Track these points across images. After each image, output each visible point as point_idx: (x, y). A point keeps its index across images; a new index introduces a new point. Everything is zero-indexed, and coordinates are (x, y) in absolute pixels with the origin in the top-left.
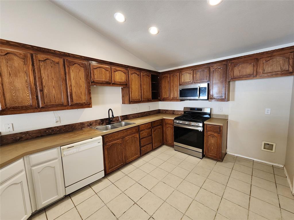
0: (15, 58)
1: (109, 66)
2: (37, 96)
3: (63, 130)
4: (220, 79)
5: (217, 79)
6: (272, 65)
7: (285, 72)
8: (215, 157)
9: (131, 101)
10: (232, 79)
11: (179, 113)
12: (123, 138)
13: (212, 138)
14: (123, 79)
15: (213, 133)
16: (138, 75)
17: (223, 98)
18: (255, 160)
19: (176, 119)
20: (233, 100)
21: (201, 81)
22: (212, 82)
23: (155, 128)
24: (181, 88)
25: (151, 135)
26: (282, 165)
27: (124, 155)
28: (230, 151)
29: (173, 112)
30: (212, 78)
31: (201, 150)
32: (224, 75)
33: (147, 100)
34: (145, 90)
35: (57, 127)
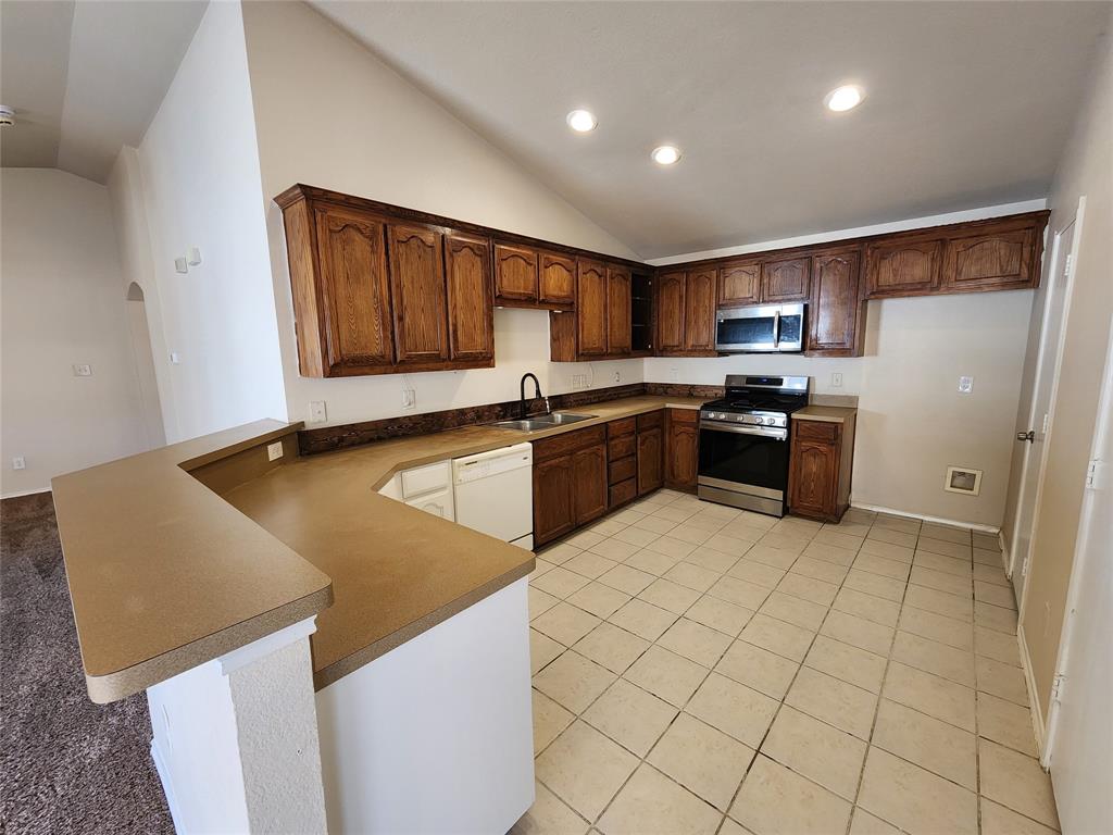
0: (358, 237)
1: (534, 251)
2: (393, 332)
3: (422, 427)
4: (840, 293)
5: (831, 293)
6: (979, 259)
7: (1011, 279)
8: (820, 511)
9: (580, 352)
10: (873, 293)
11: (711, 394)
12: (572, 453)
13: (812, 458)
14: (565, 286)
15: (815, 445)
16: (600, 276)
17: (848, 346)
18: (927, 519)
19: (706, 407)
20: (875, 353)
21: (785, 297)
22: (816, 300)
23: (645, 434)
24: (723, 315)
25: (633, 455)
26: (996, 527)
27: (573, 499)
28: (858, 500)
29: (689, 392)
30: (817, 289)
31: (779, 495)
32: (852, 282)
33: (620, 351)
34: (615, 322)
35: (409, 417)
